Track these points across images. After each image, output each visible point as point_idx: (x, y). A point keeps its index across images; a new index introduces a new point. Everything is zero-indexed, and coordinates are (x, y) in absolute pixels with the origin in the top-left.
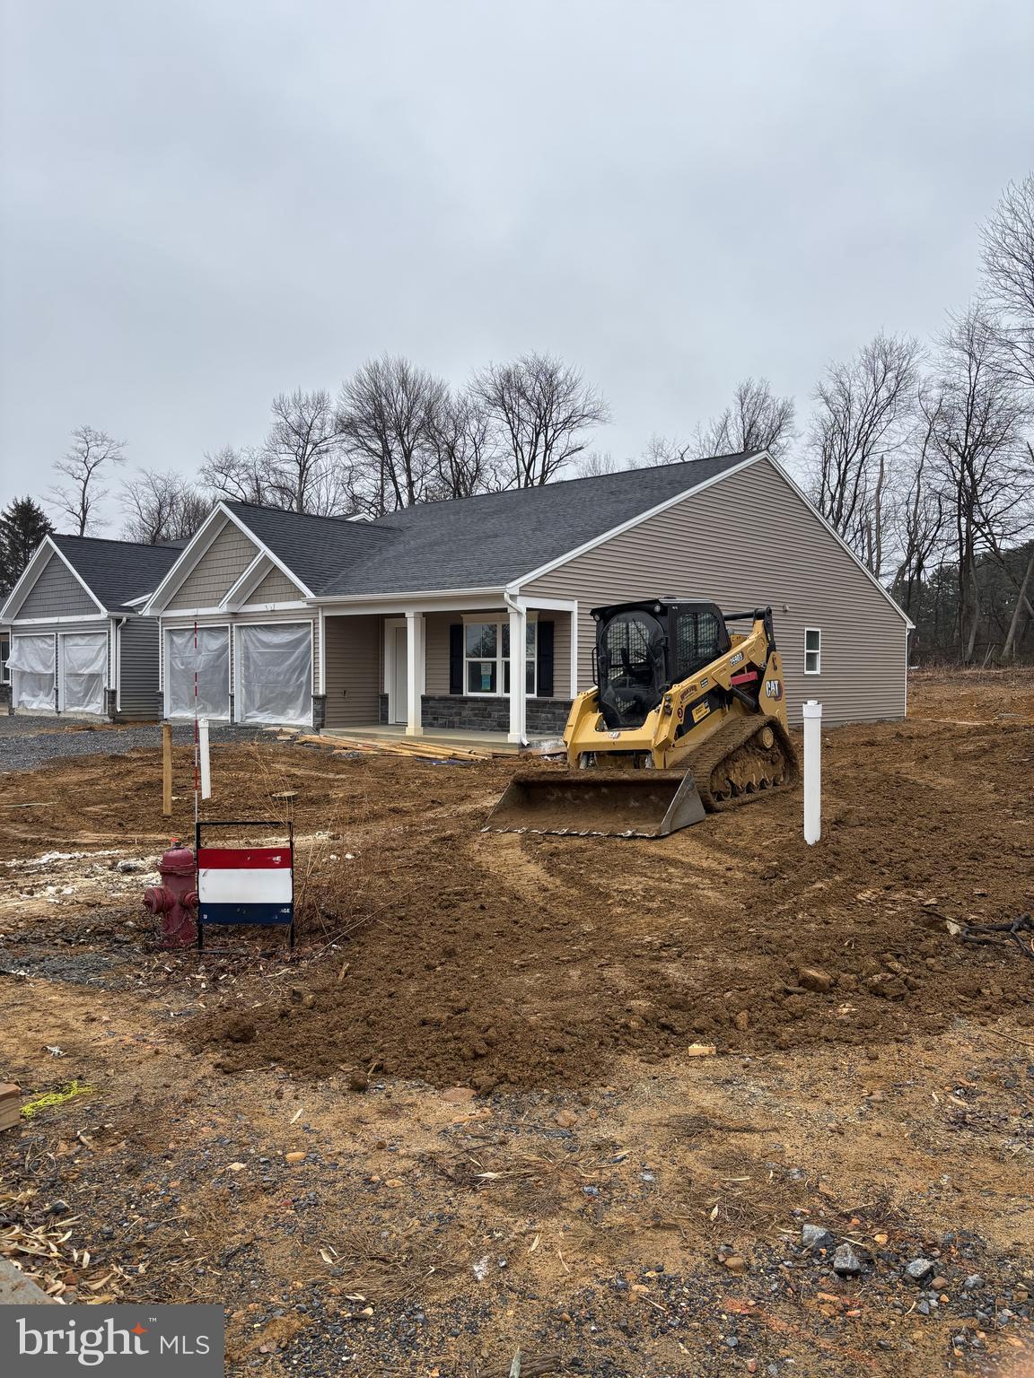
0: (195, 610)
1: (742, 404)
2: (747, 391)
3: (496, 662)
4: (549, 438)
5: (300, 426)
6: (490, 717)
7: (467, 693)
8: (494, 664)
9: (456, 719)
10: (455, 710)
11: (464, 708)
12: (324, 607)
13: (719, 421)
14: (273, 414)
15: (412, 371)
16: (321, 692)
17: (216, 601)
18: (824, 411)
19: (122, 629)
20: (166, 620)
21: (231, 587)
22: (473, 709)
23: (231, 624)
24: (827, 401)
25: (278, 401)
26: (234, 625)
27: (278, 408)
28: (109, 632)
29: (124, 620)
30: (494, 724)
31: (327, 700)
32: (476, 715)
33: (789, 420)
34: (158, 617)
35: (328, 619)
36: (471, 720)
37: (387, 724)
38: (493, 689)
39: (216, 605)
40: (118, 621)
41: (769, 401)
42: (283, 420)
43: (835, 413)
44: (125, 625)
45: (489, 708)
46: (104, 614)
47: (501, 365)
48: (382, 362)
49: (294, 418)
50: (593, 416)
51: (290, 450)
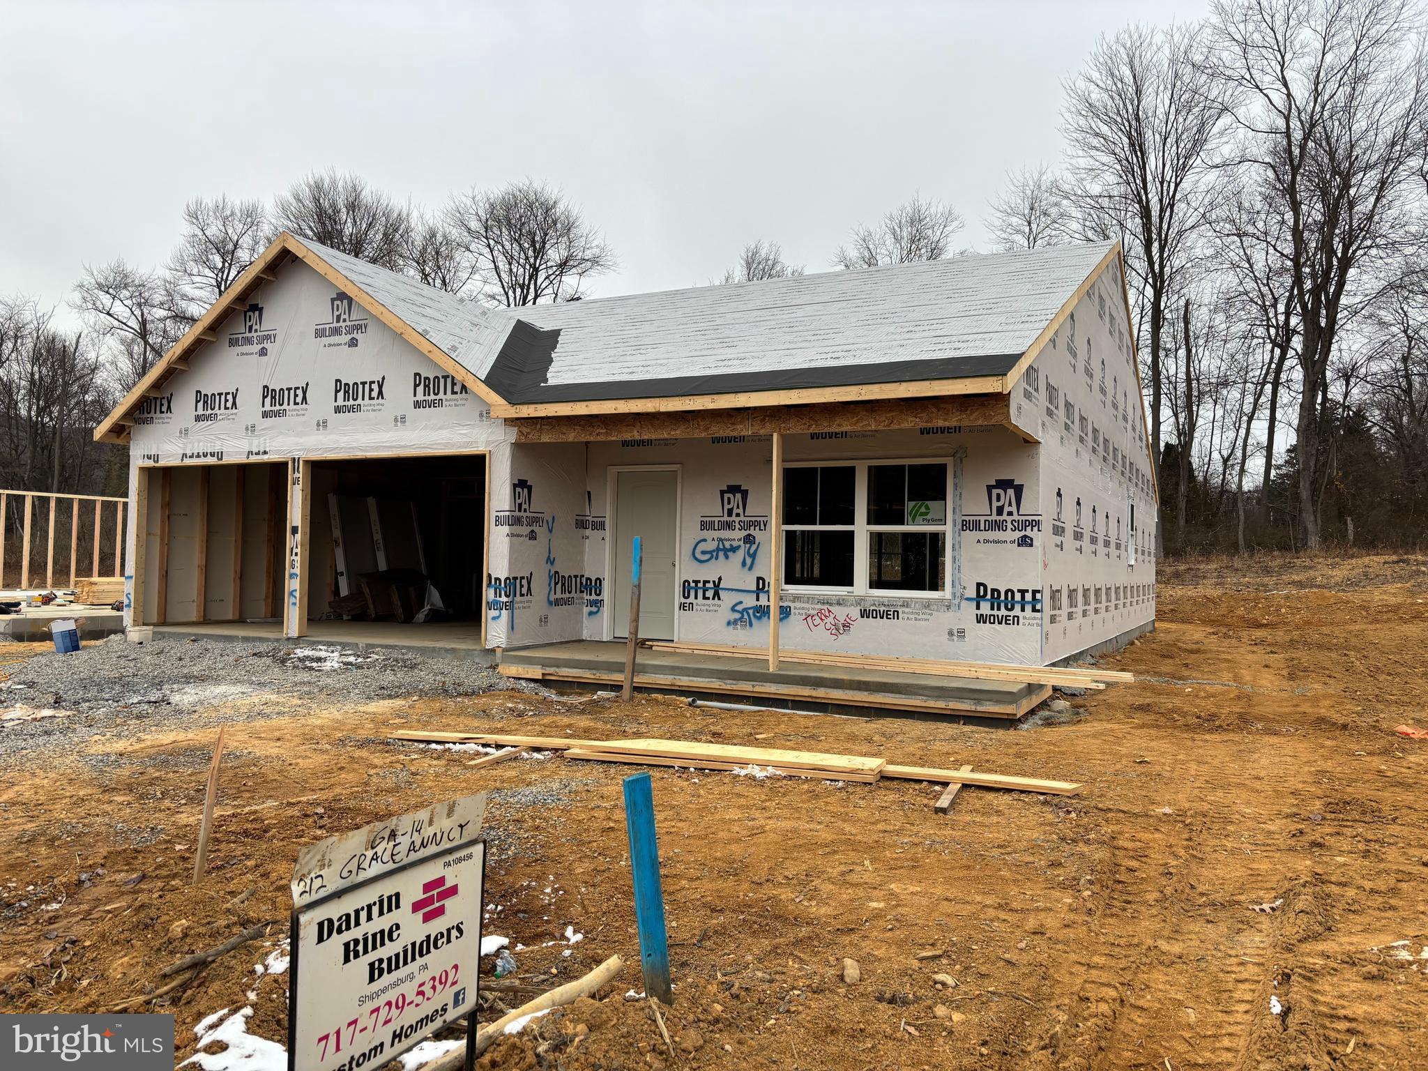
2: (754, 254)
3: (851, 535)
5: (224, 243)
8: (847, 540)
14: (184, 222)
15: (366, 193)
25: (193, 207)
27: (193, 216)
38: (846, 579)
41: (778, 267)
42: (200, 234)
47: (486, 193)
48: (327, 178)
49: (214, 230)
50: (595, 261)
51: (207, 272)
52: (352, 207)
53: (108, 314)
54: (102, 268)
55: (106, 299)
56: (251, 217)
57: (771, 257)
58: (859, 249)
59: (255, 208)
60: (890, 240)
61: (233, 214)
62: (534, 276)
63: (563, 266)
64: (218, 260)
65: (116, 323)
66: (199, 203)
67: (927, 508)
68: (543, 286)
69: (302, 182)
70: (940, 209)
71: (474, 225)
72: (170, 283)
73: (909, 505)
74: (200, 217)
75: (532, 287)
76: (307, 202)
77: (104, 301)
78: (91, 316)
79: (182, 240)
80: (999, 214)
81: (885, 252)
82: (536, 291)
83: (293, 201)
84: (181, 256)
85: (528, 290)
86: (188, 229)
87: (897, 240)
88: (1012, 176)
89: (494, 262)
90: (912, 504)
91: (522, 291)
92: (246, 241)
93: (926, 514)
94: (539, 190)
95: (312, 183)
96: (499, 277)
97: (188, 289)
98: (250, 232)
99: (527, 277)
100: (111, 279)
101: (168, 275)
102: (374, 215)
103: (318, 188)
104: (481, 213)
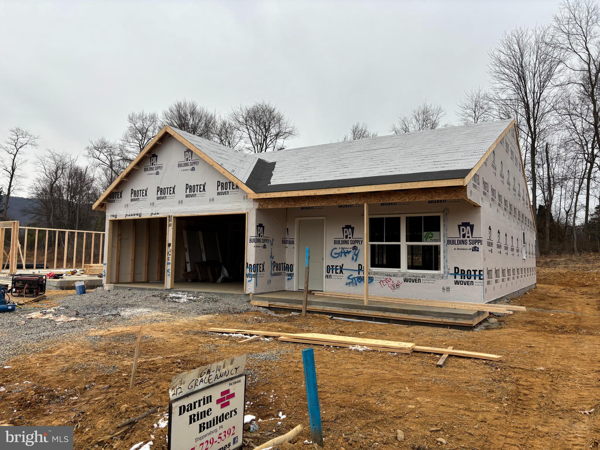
1: (354, 134)
2: (356, 128)
3: (399, 246)
5: (143, 129)
14: (128, 122)
15: (198, 107)
25: (131, 116)
27: (131, 119)
41: (367, 133)
42: (134, 126)
47: (246, 107)
48: (183, 102)
49: (139, 125)
50: (290, 133)
51: (136, 141)
52: (192, 113)
53: (98, 159)
54: (96, 140)
55: (97, 153)
56: (153, 118)
57: (363, 129)
58: (401, 125)
59: (154, 115)
60: (414, 121)
61: (146, 118)
62: (265, 140)
63: (277, 135)
64: (140, 136)
65: (101, 162)
66: (133, 114)
67: (432, 235)
68: (269, 144)
69: (173, 104)
70: (436, 107)
71: (241, 119)
72: (122, 146)
73: (424, 234)
74: (134, 120)
75: (265, 144)
76: (175, 112)
77: (97, 154)
78: (92, 160)
79: (127, 129)
80: (462, 109)
81: (412, 126)
82: (266, 146)
83: (169, 112)
84: (126, 135)
85: (263, 145)
86: (129, 124)
87: (418, 121)
88: (467, 92)
89: (249, 134)
90: (425, 233)
91: (261, 146)
92: (151, 128)
93: (432, 237)
94: (267, 104)
95: (177, 104)
96: (251, 140)
97: (129, 148)
98: (152, 125)
99: (262, 140)
100: (99, 145)
101: (121, 143)
102: (201, 116)
103: (179, 106)
104: (244, 115)
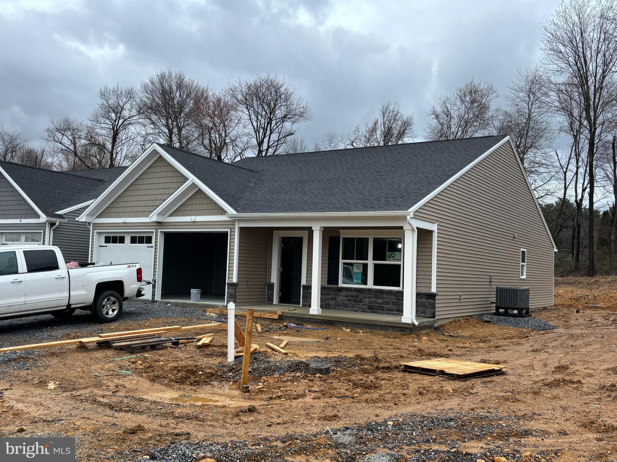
0: (125, 219)
1: (384, 116)
2: (387, 109)
3: (367, 264)
4: (272, 127)
5: (117, 107)
6: (361, 302)
7: (341, 284)
8: (365, 266)
9: (332, 302)
10: (331, 296)
11: (339, 295)
12: (240, 220)
13: (370, 125)
14: (99, 98)
15: (186, 79)
16: (235, 280)
17: (147, 213)
18: (434, 122)
19: (54, 230)
20: (96, 225)
21: (160, 204)
22: (346, 296)
23: (156, 230)
24: (437, 117)
25: (103, 90)
26: (159, 231)
27: (103, 95)
28: (44, 232)
29: (57, 223)
30: (365, 307)
31: (239, 286)
32: (349, 300)
33: (410, 127)
34: (89, 223)
35: (242, 229)
36: (346, 304)
37: (272, 304)
38: (365, 282)
39: (147, 216)
40: (52, 224)
41: (399, 115)
42: (105, 102)
43: (442, 124)
44: (57, 228)
45: (361, 296)
46: (43, 218)
47: (246, 81)
48: (167, 72)
49: (112, 101)
51: (108, 121)
53: (60, 143)
54: (58, 121)
55: (59, 135)
56: (130, 94)
59: (132, 90)
61: (121, 93)
62: (270, 123)
63: (284, 118)
64: (113, 115)
65: (64, 148)
66: (106, 88)
68: (274, 128)
69: (154, 74)
70: (486, 86)
71: (240, 97)
72: (90, 127)
74: (106, 95)
75: (269, 128)
78: (52, 144)
79: (97, 106)
82: (271, 130)
84: (96, 114)
86: (100, 101)
89: (250, 116)
90: (389, 253)
93: (394, 257)
96: (252, 123)
97: (99, 131)
98: (129, 102)
99: (266, 125)
100: (62, 126)
101: (90, 124)
104: (244, 90)
